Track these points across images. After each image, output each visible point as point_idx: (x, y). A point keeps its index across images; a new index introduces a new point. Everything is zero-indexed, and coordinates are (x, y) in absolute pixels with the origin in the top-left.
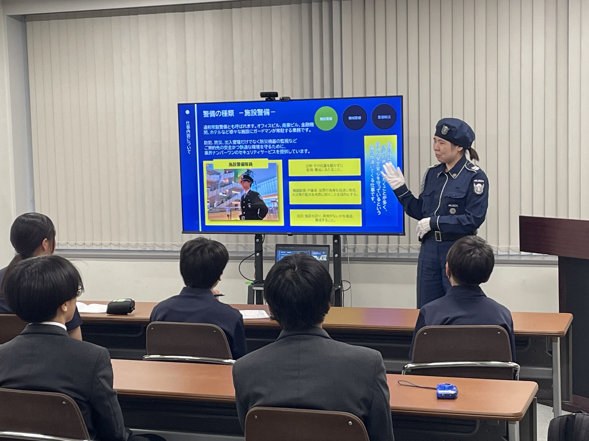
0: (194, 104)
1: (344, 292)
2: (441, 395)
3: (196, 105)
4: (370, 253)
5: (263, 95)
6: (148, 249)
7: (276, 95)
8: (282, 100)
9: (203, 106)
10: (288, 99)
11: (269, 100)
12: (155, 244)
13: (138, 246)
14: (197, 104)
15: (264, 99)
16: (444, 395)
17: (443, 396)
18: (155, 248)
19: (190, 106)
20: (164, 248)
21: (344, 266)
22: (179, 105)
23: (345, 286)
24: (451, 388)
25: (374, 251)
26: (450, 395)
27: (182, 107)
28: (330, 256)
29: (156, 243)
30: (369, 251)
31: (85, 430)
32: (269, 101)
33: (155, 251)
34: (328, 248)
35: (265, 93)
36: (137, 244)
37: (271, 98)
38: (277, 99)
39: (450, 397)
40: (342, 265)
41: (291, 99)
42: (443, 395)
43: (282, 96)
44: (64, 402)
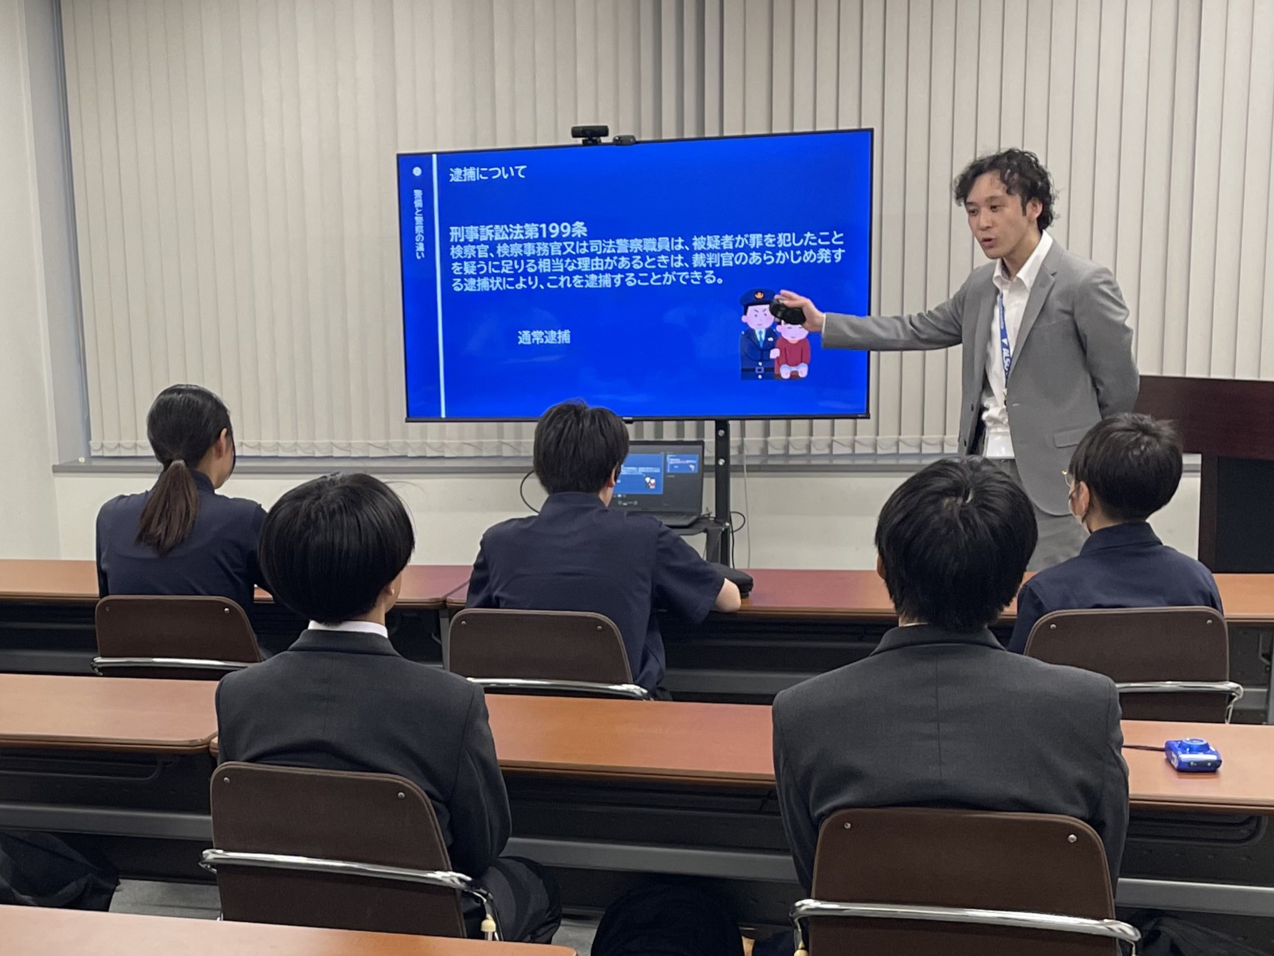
0: (431, 154)
1: (734, 533)
2: (1189, 763)
3: (434, 156)
4: (773, 456)
5: (576, 133)
6: (318, 454)
7: (604, 131)
8: (619, 142)
9: (450, 160)
10: (632, 140)
11: (589, 142)
12: (332, 443)
13: (298, 448)
14: (437, 153)
15: (580, 141)
16: (1195, 764)
17: (1194, 766)
18: (332, 451)
19: (422, 159)
20: (350, 451)
21: (735, 483)
22: (399, 156)
23: (736, 521)
24: (1205, 748)
25: (781, 452)
26: (1209, 764)
27: (405, 162)
28: (706, 463)
29: (335, 441)
30: (771, 451)
31: (443, 850)
32: (590, 145)
33: (331, 457)
34: (701, 447)
35: (581, 129)
36: (296, 444)
37: (594, 138)
38: (604, 140)
39: (1208, 769)
40: (732, 480)
41: (637, 139)
42: (1192, 764)
43: (618, 135)
44: (401, 794)
